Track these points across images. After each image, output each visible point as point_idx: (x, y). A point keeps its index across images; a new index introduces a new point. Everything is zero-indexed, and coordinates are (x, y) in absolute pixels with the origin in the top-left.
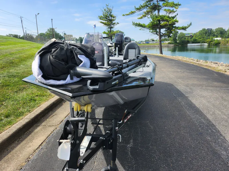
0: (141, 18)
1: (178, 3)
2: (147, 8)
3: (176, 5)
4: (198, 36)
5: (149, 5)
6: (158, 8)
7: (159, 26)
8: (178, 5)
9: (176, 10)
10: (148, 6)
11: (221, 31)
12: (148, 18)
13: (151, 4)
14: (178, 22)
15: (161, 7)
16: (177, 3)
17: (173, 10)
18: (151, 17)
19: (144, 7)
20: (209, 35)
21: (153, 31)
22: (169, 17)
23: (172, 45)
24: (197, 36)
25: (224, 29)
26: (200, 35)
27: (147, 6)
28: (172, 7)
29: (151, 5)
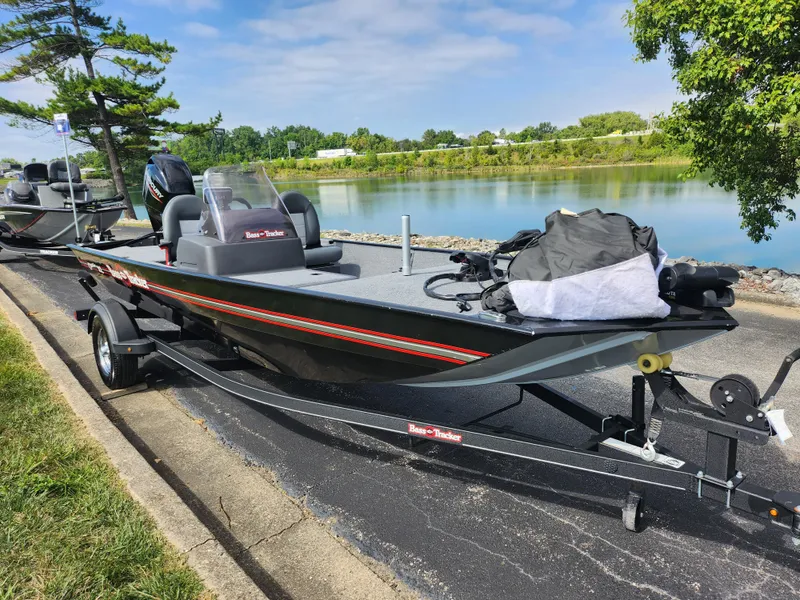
0: (9, 78)
1: (166, 43)
2: (35, 42)
3: (159, 49)
4: (186, 152)
5: (42, 34)
6: (83, 49)
7: (102, 118)
8: (167, 49)
9: (162, 65)
10: (37, 37)
11: (249, 138)
12: (38, 80)
13: (51, 29)
14: (178, 107)
15: (94, 46)
16: (162, 44)
17: (150, 63)
18: (50, 77)
19: (21, 37)
20: (219, 150)
21: (77, 135)
22: (135, 87)
23: (105, 183)
24: (183, 152)
25: (256, 130)
26: (192, 149)
27: (34, 35)
28: (146, 53)
29: (53, 33)
